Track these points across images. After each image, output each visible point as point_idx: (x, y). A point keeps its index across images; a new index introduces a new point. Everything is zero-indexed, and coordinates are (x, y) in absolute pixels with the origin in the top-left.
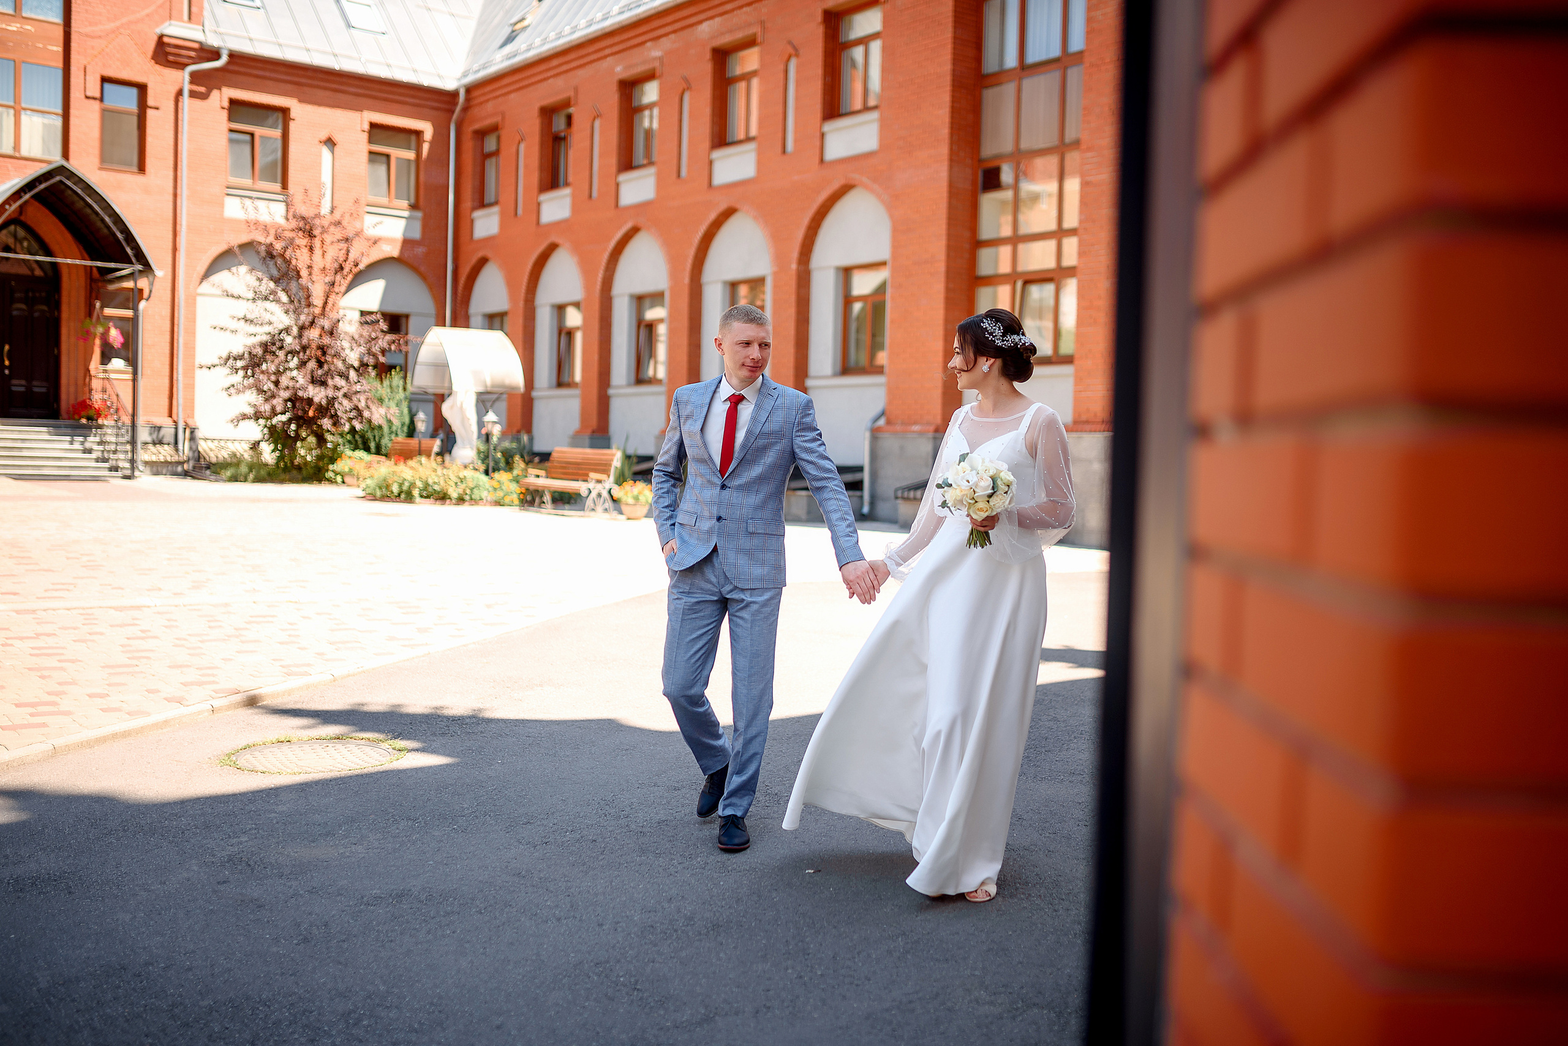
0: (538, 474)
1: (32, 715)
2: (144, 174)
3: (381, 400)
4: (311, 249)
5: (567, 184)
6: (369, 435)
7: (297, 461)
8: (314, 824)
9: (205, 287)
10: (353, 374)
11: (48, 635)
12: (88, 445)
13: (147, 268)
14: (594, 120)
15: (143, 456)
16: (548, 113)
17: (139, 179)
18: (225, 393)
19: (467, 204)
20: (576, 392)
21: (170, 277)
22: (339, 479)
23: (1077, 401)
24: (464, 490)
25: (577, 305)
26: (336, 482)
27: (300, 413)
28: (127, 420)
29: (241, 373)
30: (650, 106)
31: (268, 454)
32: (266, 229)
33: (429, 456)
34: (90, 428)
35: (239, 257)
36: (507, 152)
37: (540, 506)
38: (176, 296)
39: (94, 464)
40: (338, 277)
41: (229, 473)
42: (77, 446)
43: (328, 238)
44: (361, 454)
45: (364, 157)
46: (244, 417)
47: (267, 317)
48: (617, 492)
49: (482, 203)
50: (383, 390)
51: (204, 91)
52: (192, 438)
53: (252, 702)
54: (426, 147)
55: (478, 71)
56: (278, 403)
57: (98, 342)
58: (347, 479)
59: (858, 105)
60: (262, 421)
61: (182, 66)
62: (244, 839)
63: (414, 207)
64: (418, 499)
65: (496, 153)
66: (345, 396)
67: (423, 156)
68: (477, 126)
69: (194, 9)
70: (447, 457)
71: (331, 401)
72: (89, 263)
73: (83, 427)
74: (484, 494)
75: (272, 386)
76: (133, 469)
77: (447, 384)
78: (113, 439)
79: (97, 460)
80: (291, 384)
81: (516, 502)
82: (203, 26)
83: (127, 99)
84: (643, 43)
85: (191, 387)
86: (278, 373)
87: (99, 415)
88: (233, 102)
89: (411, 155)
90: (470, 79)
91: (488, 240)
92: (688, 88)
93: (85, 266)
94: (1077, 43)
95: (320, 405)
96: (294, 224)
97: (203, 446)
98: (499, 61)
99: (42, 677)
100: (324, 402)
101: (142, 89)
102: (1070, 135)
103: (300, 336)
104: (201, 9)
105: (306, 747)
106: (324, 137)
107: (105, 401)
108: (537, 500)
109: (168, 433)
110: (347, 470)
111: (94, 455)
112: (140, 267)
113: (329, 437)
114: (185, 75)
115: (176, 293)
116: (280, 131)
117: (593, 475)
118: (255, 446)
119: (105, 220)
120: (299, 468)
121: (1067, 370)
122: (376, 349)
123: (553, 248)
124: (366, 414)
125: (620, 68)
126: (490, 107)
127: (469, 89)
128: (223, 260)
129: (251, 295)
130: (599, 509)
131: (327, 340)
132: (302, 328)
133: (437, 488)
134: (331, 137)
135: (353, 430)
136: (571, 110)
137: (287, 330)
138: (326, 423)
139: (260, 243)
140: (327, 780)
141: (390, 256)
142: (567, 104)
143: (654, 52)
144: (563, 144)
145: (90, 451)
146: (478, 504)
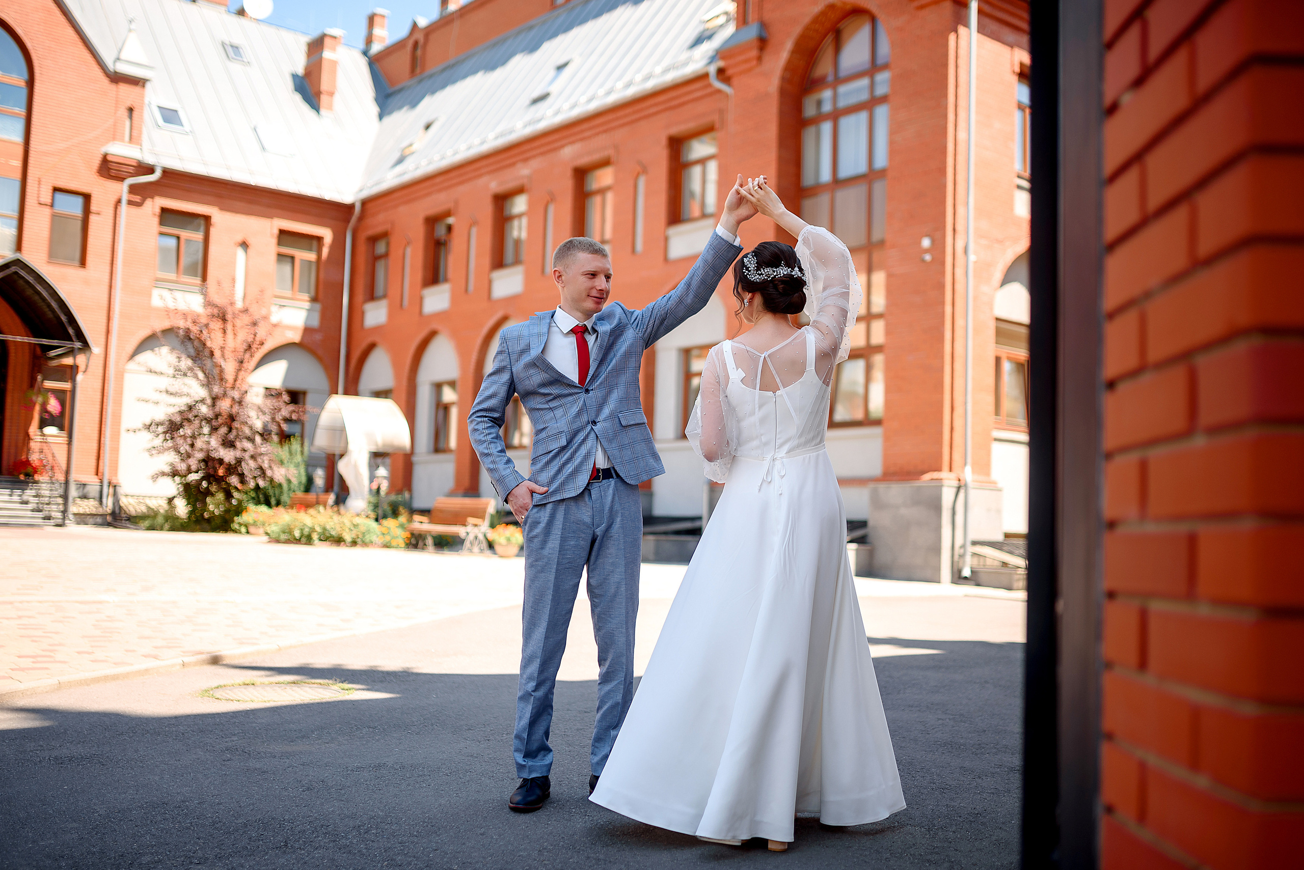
0: (421, 521)
1: (33, 662)
2: (85, 267)
3: (281, 463)
4: (224, 331)
5: (446, 280)
6: (271, 492)
7: (206, 515)
8: (291, 730)
9: (131, 366)
10: (258, 439)
11: (29, 617)
12: (25, 498)
13: (86, 345)
14: (471, 226)
15: (73, 509)
16: (432, 221)
17: (81, 272)
18: (147, 454)
19: (360, 296)
20: (450, 457)
21: (102, 356)
22: (243, 530)
23: (886, 457)
24: (357, 535)
25: (452, 384)
26: (241, 533)
27: (211, 471)
28: (61, 477)
29: (161, 437)
30: (520, 216)
31: (182, 508)
32: (185, 315)
33: (325, 506)
34: (28, 483)
35: (161, 339)
36: (395, 254)
37: (423, 549)
38: (107, 372)
39: (29, 514)
40: (247, 356)
41: (147, 523)
42: (16, 498)
43: (238, 323)
44: (263, 508)
45: (273, 257)
46: (163, 474)
47: (185, 390)
48: (492, 535)
49: (372, 297)
50: (283, 452)
51: (139, 201)
52: (115, 494)
53: (215, 661)
54: (325, 251)
55: (373, 186)
56: (193, 463)
57: (37, 408)
58: (251, 529)
59: (696, 212)
60: (177, 479)
61: (122, 179)
62: (235, 738)
63: (314, 300)
64: (316, 541)
65: (386, 255)
66: (253, 457)
67: (322, 258)
68: (371, 232)
69: (135, 133)
70: (342, 509)
71: (239, 461)
72: (33, 340)
73: (22, 482)
74: (374, 538)
75: (188, 448)
76: (64, 518)
77: (342, 445)
78: (47, 493)
79: (33, 511)
80: (204, 446)
81: (403, 545)
82: (141, 146)
83: (74, 206)
84: (513, 164)
85: (116, 450)
86: (193, 437)
87: (36, 472)
88: (164, 211)
89: (312, 256)
90: (365, 194)
91: (377, 329)
92: (552, 200)
93: (30, 343)
94: (881, 161)
95: (229, 465)
96: (210, 310)
97: (124, 502)
98: (390, 179)
99: (33, 641)
100: (233, 462)
101: (87, 197)
102: (877, 236)
103: (214, 405)
104: (140, 133)
105: (268, 688)
106: (239, 238)
107: (41, 460)
108: (420, 544)
109: (93, 490)
110: (251, 521)
111: (30, 506)
112: (78, 345)
113: (236, 494)
114: (124, 187)
115: (107, 369)
116: (202, 233)
117: (471, 520)
118: (170, 500)
119: (51, 305)
120: (208, 521)
121: (877, 431)
122: (279, 418)
123: (433, 334)
124: (269, 473)
125: (495, 185)
126: (381, 217)
127: (365, 203)
128: (149, 342)
129: (171, 371)
130: (476, 549)
131: (236, 408)
132: (215, 399)
133: (333, 533)
134: (245, 241)
135: (257, 488)
136: (451, 220)
137: (203, 401)
138: (234, 480)
139: (179, 328)
140: (293, 706)
141: (292, 341)
142: (448, 214)
143: (523, 172)
144: (443, 248)
145: (26, 503)
146: (368, 547)
